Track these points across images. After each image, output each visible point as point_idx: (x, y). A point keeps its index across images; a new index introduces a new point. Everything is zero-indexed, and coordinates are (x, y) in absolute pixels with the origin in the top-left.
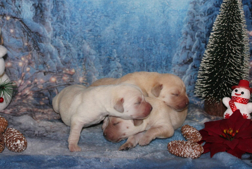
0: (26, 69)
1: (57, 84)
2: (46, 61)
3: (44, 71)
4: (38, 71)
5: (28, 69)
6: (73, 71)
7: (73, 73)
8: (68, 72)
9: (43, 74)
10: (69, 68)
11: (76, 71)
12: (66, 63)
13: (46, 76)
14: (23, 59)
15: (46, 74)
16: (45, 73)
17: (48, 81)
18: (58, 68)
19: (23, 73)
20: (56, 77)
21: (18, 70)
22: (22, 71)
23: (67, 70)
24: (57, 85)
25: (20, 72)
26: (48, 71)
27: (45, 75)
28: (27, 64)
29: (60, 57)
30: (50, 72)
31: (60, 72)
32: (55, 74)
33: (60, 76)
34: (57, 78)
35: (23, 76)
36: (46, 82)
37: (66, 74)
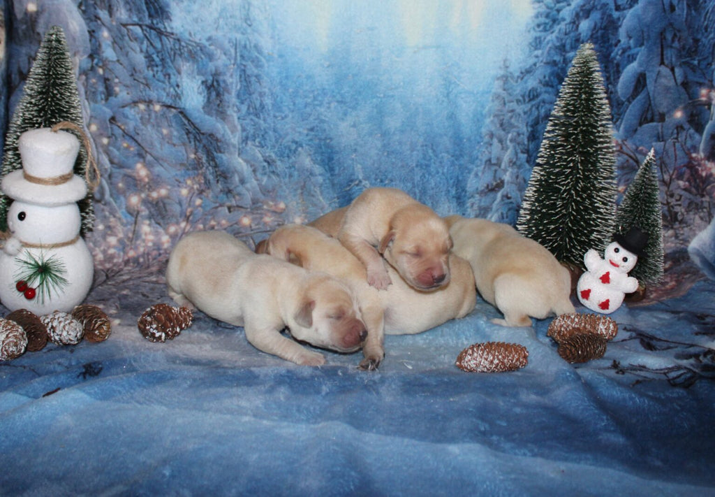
0: (194, 202)
1: (252, 230)
2: (231, 188)
3: (228, 204)
4: (217, 205)
5: (198, 202)
6: (282, 206)
7: (282, 209)
8: (273, 208)
9: (227, 211)
10: (274, 200)
11: (287, 206)
12: (269, 192)
13: (232, 213)
14: (189, 182)
15: (232, 210)
16: (229, 208)
17: (236, 223)
18: (255, 201)
19: (189, 210)
20: (251, 217)
21: (180, 203)
22: (187, 205)
23: (271, 203)
24: (252, 232)
25: (184, 207)
26: (235, 205)
27: (230, 211)
28: (197, 192)
29: (257, 180)
30: (238, 206)
31: (257, 209)
32: (249, 210)
33: (258, 216)
34: (253, 219)
35: (188, 214)
36: (231, 226)
37: (268, 211)
